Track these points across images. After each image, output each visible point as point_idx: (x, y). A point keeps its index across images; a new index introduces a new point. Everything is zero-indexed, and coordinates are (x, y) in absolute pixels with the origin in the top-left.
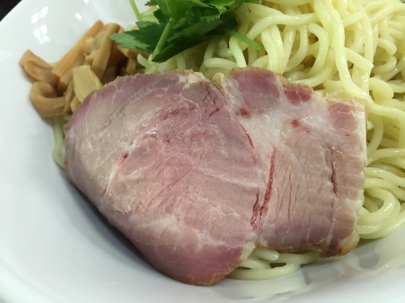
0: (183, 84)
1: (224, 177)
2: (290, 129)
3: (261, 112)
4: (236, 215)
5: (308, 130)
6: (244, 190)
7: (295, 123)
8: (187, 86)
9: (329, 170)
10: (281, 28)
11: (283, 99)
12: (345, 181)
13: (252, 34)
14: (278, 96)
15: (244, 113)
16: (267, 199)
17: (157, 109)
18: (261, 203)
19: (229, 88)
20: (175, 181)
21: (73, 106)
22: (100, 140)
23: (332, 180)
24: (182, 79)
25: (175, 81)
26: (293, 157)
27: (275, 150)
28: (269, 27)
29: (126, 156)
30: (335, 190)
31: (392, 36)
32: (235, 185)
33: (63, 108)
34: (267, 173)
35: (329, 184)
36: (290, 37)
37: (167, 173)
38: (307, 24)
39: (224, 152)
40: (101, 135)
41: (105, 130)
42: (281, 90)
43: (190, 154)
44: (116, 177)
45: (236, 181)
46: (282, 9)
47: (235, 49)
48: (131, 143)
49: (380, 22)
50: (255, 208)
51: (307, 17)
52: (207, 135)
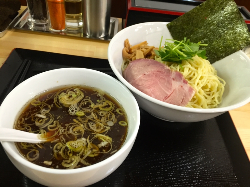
0: (165, 68)
1: (163, 88)
2: (180, 87)
3: (177, 81)
4: (161, 97)
5: (183, 89)
6: (165, 93)
7: (182, 86)
8: (166, 68)
9: (183, 98)
10: (189, 69)
11: (182, 81)
12: (185, 102)
13: (183, 66)
14: (182, 80)
15: (174, 79)
16: (168, 97)
17: (157, 69)
18: (167, 97)
19: (173, 73)
20: (153, 84)
21: (133, 58)
22: (140, 69)
23: (182, 100)
24: (165, 67)
25: (164, 66)
26: (178, 92)
27: (175, 89)
28: (187, 67)
29: (145, 74)
30: (182, 102)
31: (211, 84)
32: (164, 91)
33: (130, 57)
34: (171, 92)
35: (181, 101)
36: (190, 72)
37: (152, 82)
38: (195, 71)
39: (166, 84)
40: (140, 68)
41: (142, 67)
42: (183, 79)
43: (159, 81)
44: (141, 77)
45: (165, 90)
46: (192, 66)
47: (178, 67)
48: (147, 73)
49: (210, 80)
50: (165, 97)
51: (196, 70)
52: (164, 79)
